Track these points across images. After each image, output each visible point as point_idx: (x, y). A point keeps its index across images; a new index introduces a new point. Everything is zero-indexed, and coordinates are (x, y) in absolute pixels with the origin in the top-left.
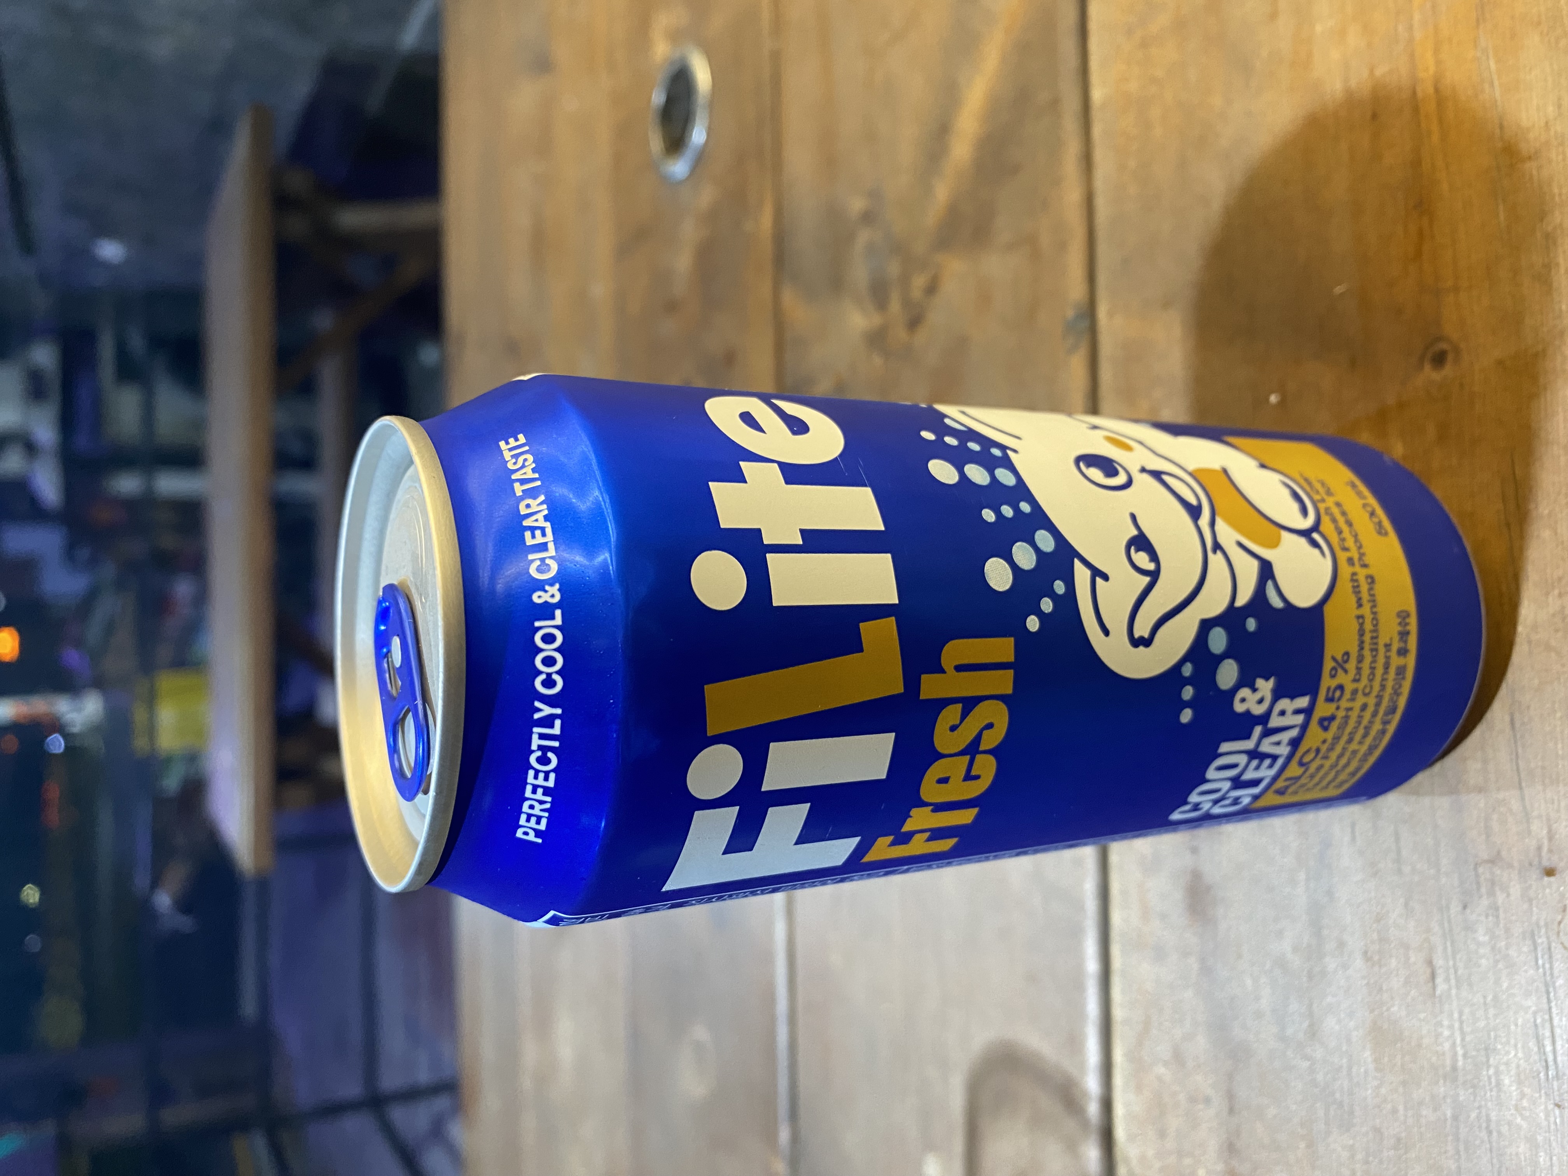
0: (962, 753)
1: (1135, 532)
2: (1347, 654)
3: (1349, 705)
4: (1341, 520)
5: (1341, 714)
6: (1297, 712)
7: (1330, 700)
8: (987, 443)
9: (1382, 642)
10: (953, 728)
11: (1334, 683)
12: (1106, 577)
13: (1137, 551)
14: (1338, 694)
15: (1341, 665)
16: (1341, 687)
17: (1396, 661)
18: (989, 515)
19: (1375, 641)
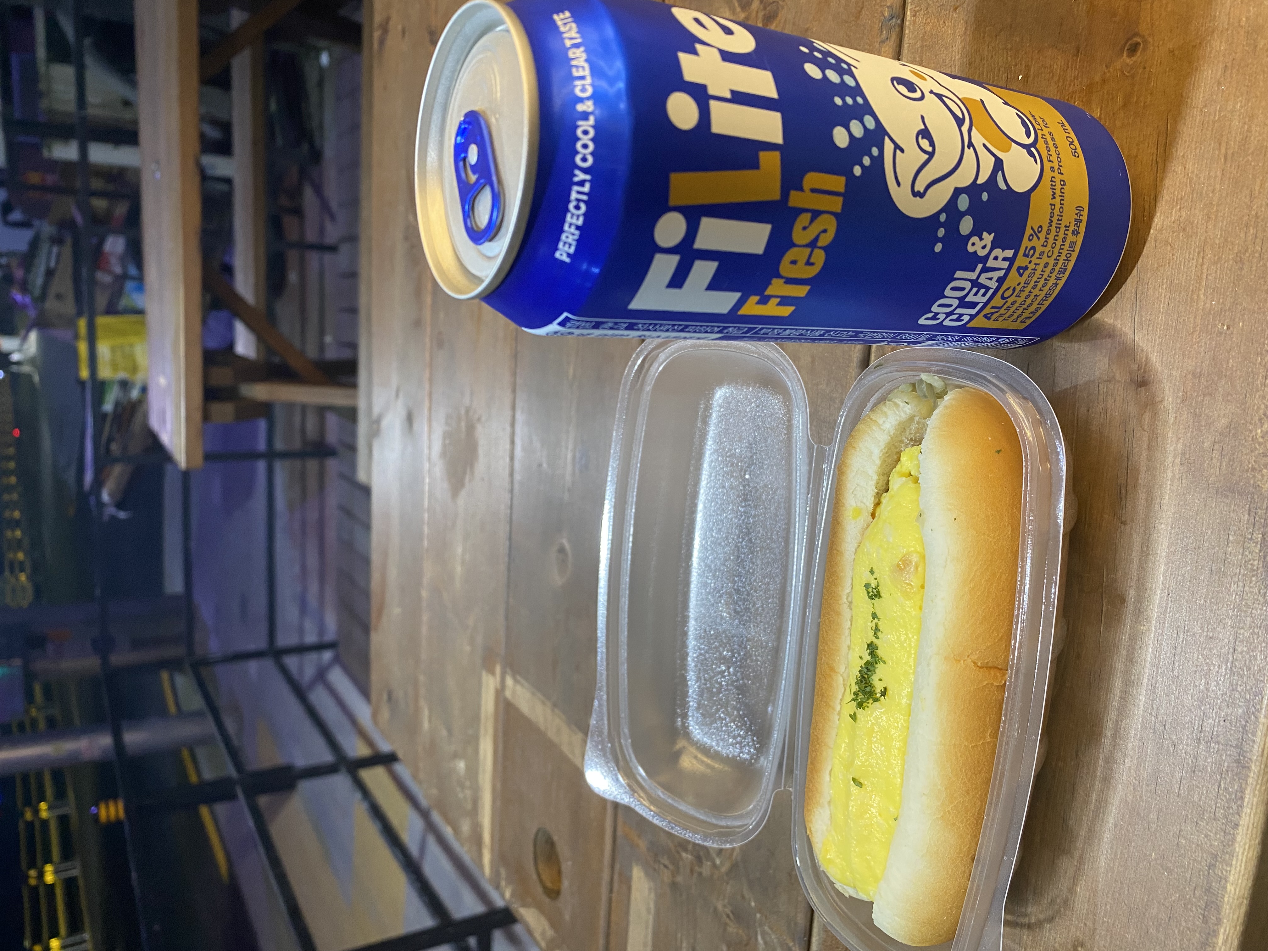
0: (806, 246)
1: (923, 127)
2: (1041, 227)
3: (1038, 261)
4: (1051, 143)
5: (1031, 266)
6: (1005, 259)
7: (1025, 255)
8: (839, 60)
9: (1064, 223)
10: (805, 228)
11: (1030, 245)
12: (902, 151)
13: (922, 138)
14: (1032, 252)
15: (1036, 233)
16: (1033, 248)
17: (1070, 238)
18: (838, 101)
19: (1060, 222)
